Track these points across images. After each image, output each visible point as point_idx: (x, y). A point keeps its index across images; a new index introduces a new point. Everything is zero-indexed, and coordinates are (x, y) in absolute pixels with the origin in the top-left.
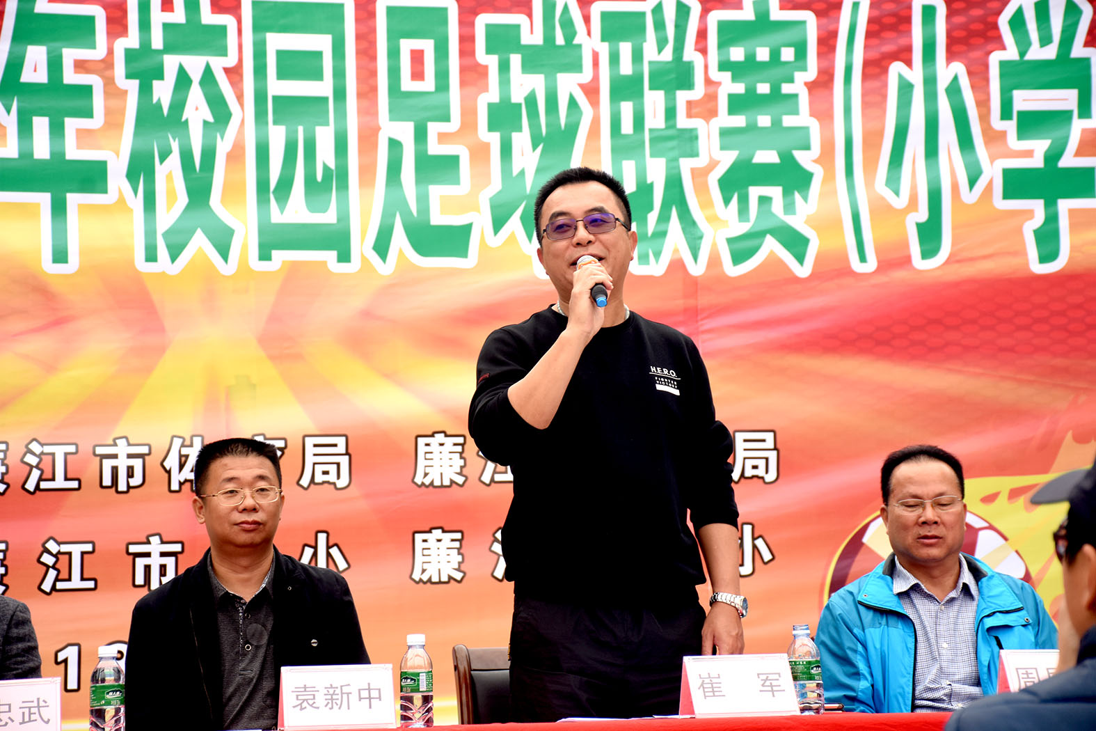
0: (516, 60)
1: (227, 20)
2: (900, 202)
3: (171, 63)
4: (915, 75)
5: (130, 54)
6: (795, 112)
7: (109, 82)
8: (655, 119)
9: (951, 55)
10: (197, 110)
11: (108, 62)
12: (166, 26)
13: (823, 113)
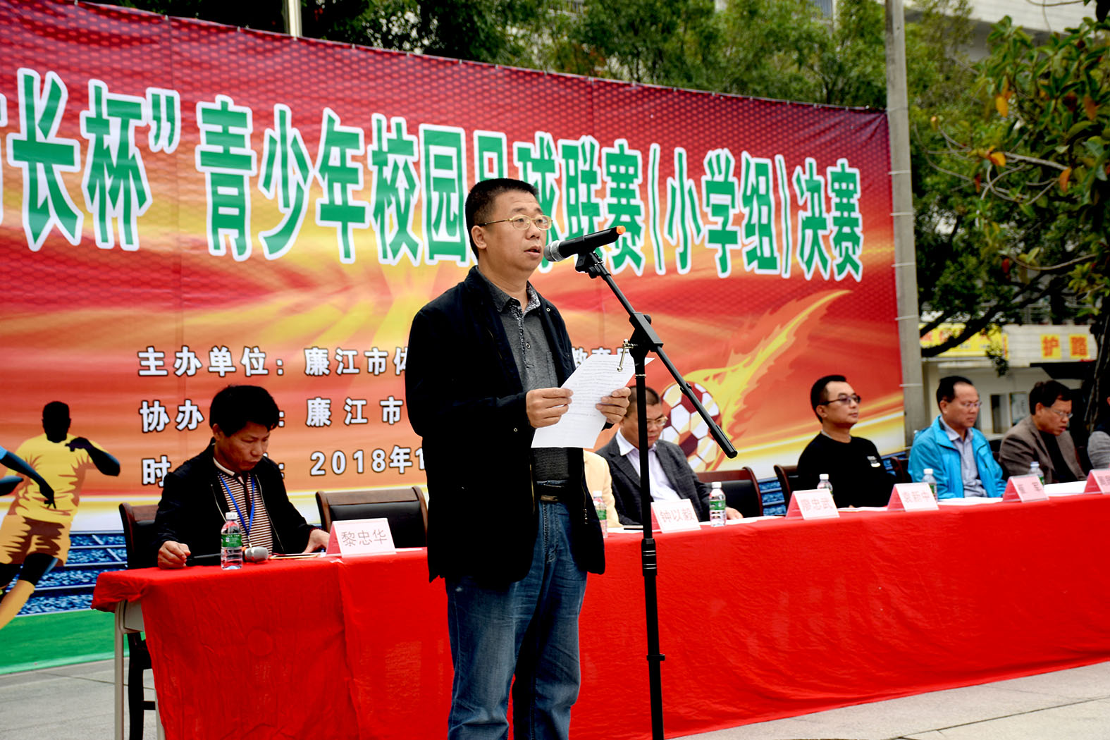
0: (529, 165)
1: (412, 138)
2: (673, 242)
3: (391, 158)
4: (677, 184)
5: (374, 153)
6: (634, 197)
7: (365, 166)
8: (583, 199)
9: (689, 177)
10: (402, 183)
11: (365, 157)
12: (389, 140)
13: (644, 198)
